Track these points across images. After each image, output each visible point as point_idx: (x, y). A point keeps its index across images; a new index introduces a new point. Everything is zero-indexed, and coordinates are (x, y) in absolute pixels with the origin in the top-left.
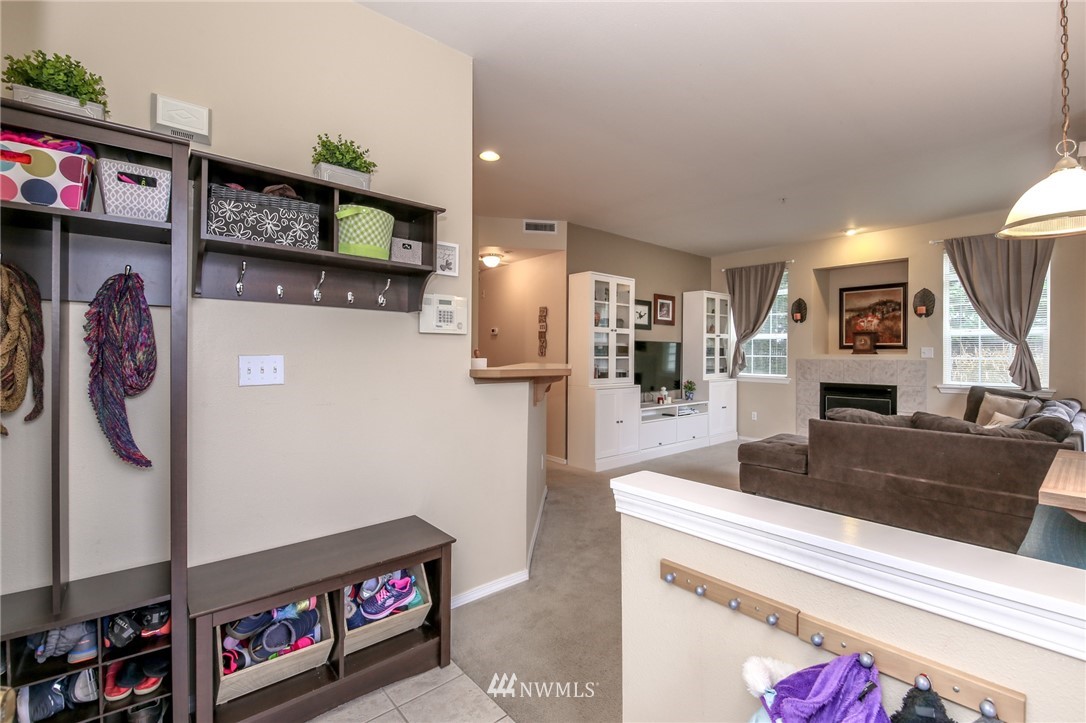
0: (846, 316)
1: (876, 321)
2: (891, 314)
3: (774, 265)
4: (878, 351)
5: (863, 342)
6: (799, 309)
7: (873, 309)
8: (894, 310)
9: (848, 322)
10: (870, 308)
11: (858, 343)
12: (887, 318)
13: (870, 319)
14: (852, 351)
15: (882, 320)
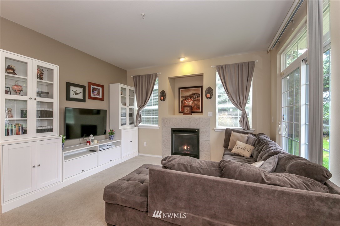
0: (181, 99)
1: (191, 102)
2: (197, 99)
3: (153, 75)
4: (192, 114)
5: (187, 110)
6: (163, 95)
7: (190, 97)
8: (198, 97)
9: (182, 102)
10: (189, 96)
11: (185, 111)
12: (195, 100)
13: (189, 100)
14: (183, 114)
15: (194, 101)
